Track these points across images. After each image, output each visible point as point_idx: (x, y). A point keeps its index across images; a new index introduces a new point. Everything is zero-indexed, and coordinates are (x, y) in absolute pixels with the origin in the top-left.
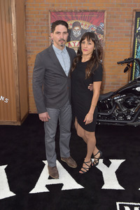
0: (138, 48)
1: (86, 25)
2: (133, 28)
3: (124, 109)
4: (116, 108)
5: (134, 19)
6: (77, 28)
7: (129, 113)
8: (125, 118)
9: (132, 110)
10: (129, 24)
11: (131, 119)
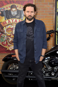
1: (20, 7)
2: (54, 9)
3: (50, 68)
4: (43, 67)
5: (55, 2)
6: (14, 9)
9: (55, 68)
10: (51, 6)
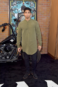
0: (12, 18)
7: (8, 55)
8: (6, 58)
11: (9, 58)
